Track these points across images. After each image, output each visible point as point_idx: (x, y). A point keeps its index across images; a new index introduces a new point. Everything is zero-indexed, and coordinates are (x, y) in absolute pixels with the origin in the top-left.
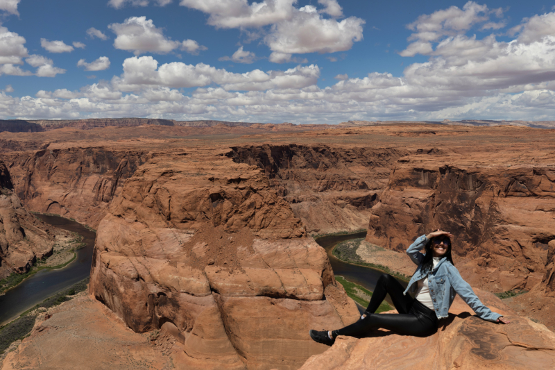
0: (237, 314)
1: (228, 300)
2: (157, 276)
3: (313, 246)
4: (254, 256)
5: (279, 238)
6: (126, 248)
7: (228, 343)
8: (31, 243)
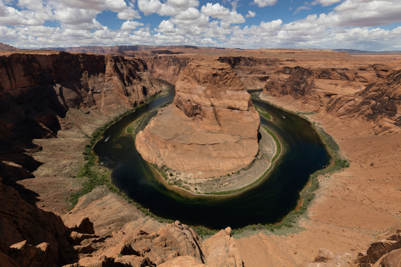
0: (220, 114)
1: (217, 109)
2: (195, 100)
3: (246, 93)
4: (226, 95)
5: (235, 90)
6: (185, 91)
7: (217, 122)
8: (155, 88)
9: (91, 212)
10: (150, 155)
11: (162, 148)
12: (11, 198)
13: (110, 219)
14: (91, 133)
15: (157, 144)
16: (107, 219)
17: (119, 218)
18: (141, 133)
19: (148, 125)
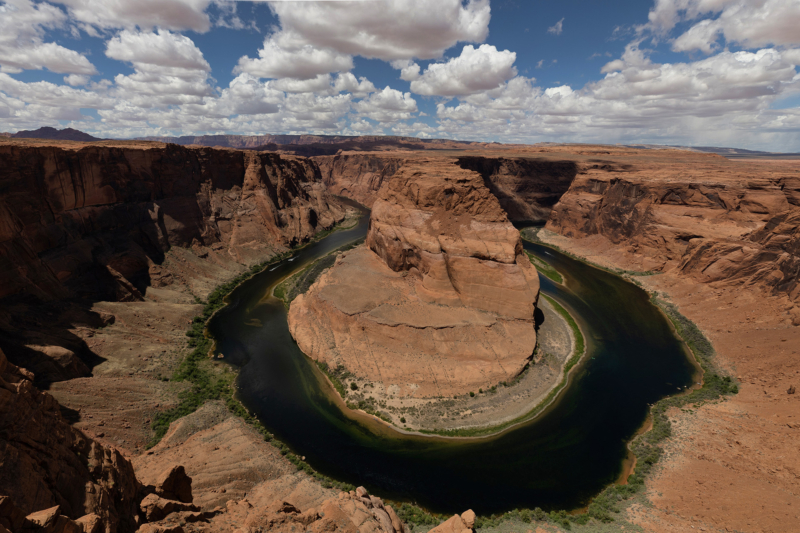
0: (456, 266)
1: (452, 258)
2: (408, 239)
3: (511, 228)
4: (471, 231)
5: (488, 221)
6: (390, 220)
7: (450, 283)
8: (333, 213)
9: (190, 455)
10: (315, 344)
11: (338, 330)
12: (44, 414)
13: (226, 472)
14: (206, 295)
15: (330, 323)
16: (219, 471)
17: (243, 470)
18: (300, 298)
19: (315, 285)
